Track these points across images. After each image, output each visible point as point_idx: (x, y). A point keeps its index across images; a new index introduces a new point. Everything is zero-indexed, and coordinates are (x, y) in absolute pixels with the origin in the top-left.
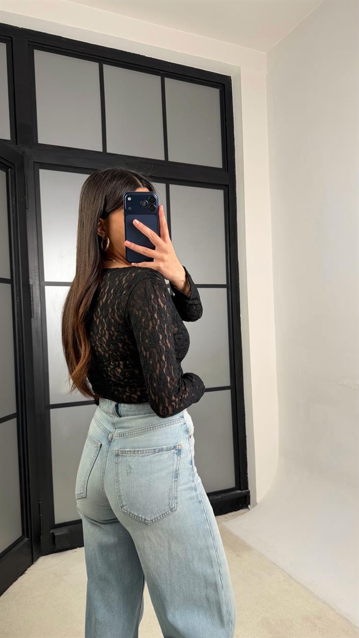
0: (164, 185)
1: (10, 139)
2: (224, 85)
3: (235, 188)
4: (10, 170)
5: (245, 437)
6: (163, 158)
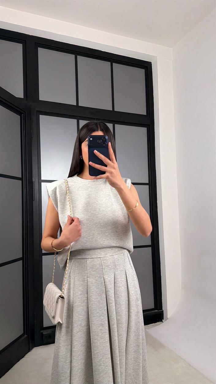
0: (112, 125)
1: (23, 98)
2: (147, 67)
3: (154, 126)
4: (22, 115)
6: (111, 109)
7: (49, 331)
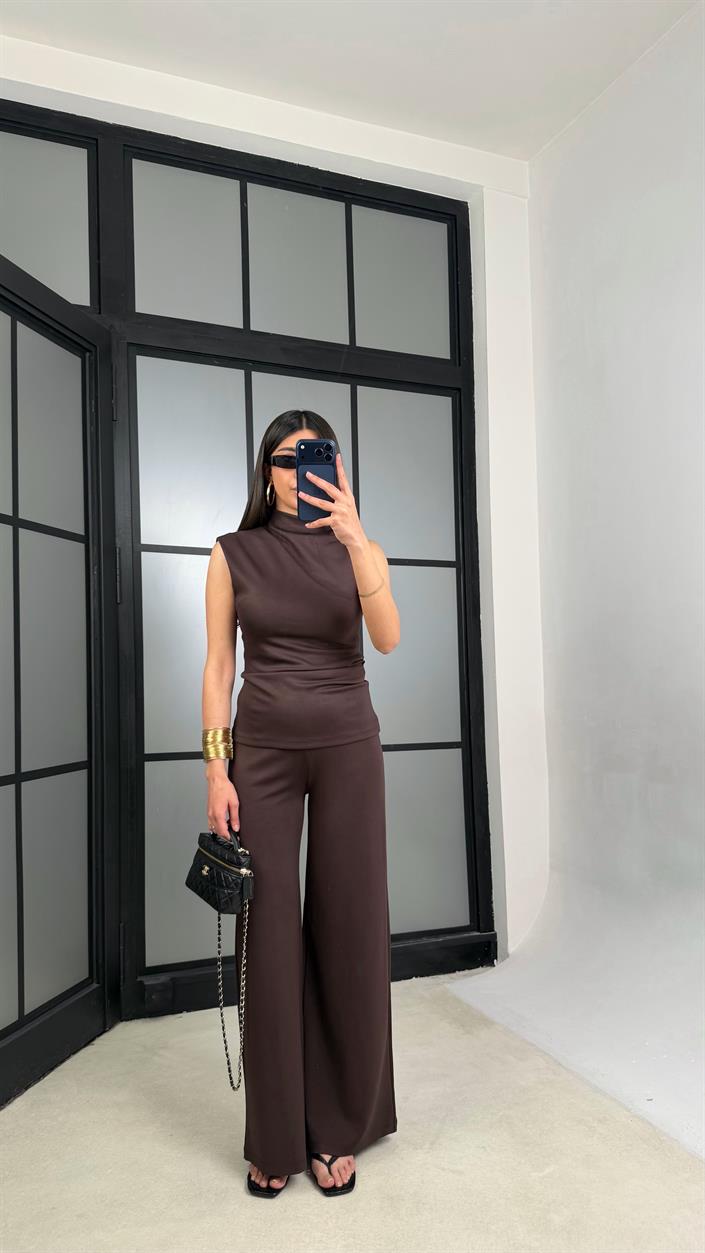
0: (349, 386)
1: (88, 304)
2: (452, 216)
3: (473, 393)
4: (88, 354)
5: (487, 834)
6: (348, 343)
7: (163, 978)
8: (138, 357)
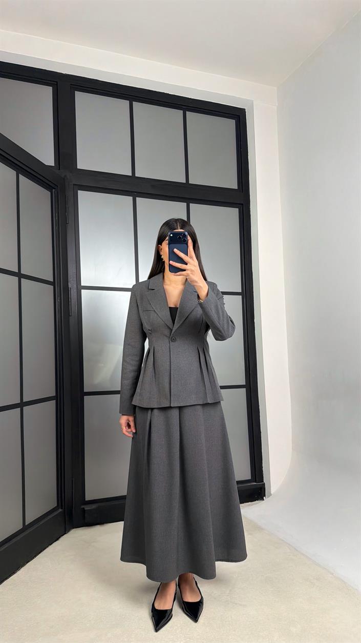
0: (186, 204)
1: (53, 165)
2: (239, 116)
3: (250, 206)
4: (54, 190)
6: (184, 181)
7: (94, 506)
8: (79, 191)
